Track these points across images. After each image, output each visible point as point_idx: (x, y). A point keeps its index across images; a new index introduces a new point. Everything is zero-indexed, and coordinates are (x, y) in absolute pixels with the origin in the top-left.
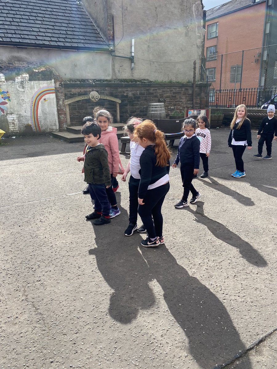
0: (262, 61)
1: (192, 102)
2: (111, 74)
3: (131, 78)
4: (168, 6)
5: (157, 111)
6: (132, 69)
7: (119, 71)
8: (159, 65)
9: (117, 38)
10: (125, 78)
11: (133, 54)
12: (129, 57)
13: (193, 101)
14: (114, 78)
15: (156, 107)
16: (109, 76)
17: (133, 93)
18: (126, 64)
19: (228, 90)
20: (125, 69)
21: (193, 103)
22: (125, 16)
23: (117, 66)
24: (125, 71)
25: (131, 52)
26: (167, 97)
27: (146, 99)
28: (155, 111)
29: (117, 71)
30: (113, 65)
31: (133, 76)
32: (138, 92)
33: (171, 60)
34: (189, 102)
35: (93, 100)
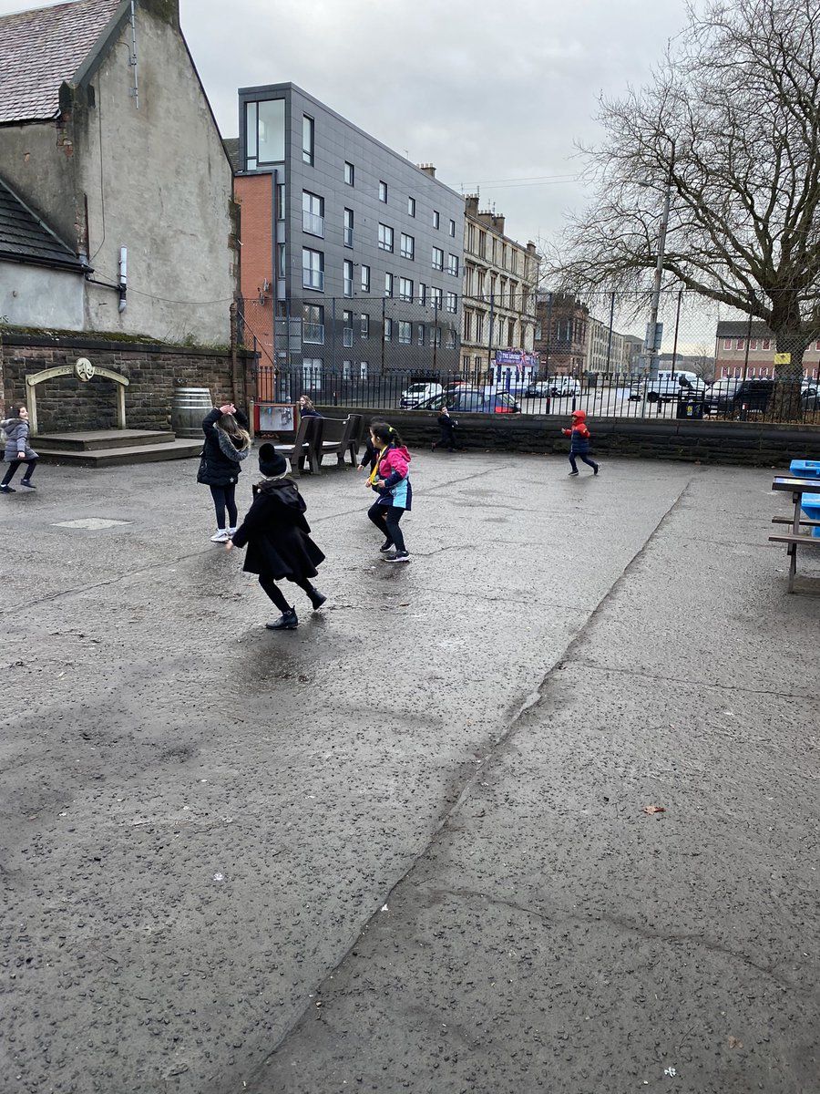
0: (278, 301)
1: (230, 389)
2: (83, 319)
3: (119, 330)
4: (180, 187)
5: (201, 404)
6: (120, 312)
7: (97, 314)
8: (168, 307)
9: (93, 243)
10: (106, 330)
11: (124, 281)
12: (115, 284)
13: (232, 386)
14: (89, 328)
15: (199, 398)
16: (78, 324)
17: (129, 365)
18: (111, 299)
19: (266, 368)
20: (108, 312)
21: (232, 392)
22: (106, 197)
23: (93, 302)
24: (108, 314)
25: (120, 276)
26: (189, 377)
27: (152, 379)
28: (191, 404)
29: (93, 315)
30: (87, 300)
31: (122, 327)
32: (138, 362)
33: (187, 297)
34: (225, 389)
35: (82, 376)
